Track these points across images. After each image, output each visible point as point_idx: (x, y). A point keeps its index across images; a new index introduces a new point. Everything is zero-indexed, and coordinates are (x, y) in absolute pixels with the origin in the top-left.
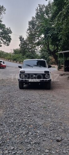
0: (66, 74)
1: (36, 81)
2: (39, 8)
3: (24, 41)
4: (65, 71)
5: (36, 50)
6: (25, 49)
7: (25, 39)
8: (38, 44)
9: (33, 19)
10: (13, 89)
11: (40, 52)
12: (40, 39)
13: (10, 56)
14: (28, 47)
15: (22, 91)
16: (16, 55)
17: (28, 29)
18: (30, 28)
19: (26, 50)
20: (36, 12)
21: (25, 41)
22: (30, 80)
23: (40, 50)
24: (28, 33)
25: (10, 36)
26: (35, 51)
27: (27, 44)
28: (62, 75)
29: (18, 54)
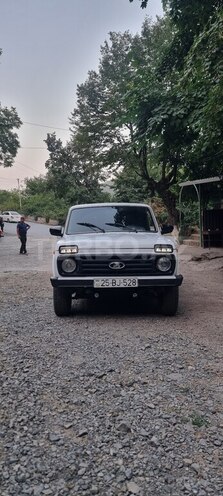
0: (212, 256)
1: (122, 286)
2: (110, 44)
3: (62, 151)
4: (206, 245)
5: (103, 178)
6: (65, 176)
7: (64, 145)
8: (110, 158)
9: (91, 78)
10: (32, 318)
11: (112, 187)
12: (116, 142)
13: (16, 200)
14: (74, 171)
15: (69, 327)
16: (36, 195)
17: (76, 111)
18: (81, 106)
19: (69, 179)
20: (101, 57)
21: (64, 149)
22: (99, 282)
23: (113, 180)
24: (77, 124)
25: (14, 136)
26: (100, 182)
27: (71, 162)
28: (198, 260)
29: (42, 195)
